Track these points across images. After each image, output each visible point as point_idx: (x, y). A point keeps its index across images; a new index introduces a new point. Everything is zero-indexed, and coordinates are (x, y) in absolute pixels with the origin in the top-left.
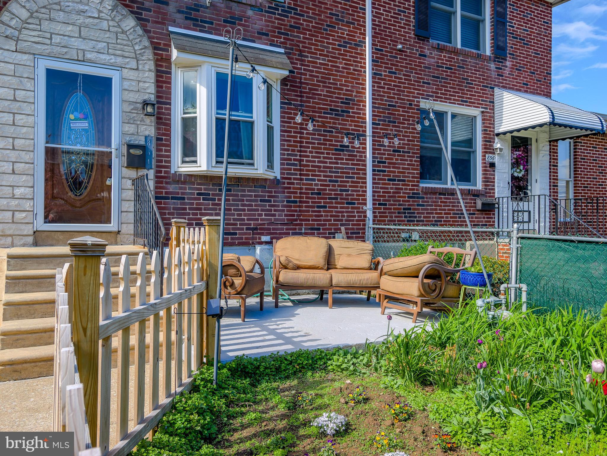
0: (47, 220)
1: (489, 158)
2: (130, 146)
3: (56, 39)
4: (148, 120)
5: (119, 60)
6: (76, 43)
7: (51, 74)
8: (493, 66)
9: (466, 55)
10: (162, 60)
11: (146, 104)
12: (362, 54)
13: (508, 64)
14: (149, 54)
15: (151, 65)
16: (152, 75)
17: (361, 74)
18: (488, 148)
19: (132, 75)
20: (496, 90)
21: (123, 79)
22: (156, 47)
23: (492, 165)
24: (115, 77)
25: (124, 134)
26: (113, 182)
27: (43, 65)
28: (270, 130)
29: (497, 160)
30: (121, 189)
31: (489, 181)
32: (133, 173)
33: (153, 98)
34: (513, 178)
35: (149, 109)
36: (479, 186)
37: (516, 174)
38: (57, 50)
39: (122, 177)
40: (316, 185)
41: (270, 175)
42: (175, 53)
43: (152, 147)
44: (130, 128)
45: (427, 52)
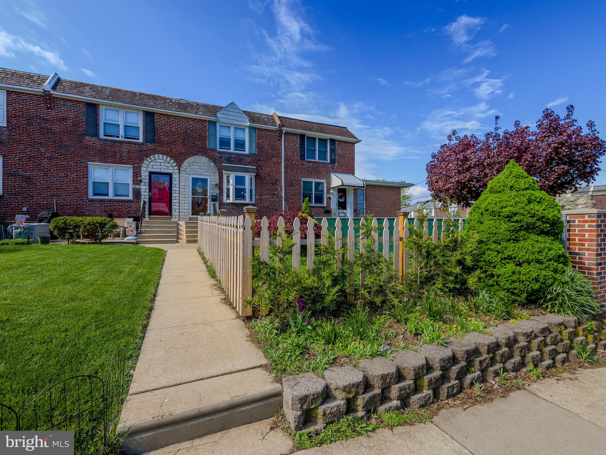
0: (192, 215)
1: (328, 196)
2: (212, 196)
3: (194, 170)
4: (217, 189)
5: (210, 174)
6: (199, 170)
7: (193, 178)
8: (330, 166)
9: (319, 163)
10: (221, 173)
11: (216, 185)
12: (281, 166)
13: (336, 164)
14: (217, 172)
15: (218, 174)
16: (218, 177)
17: (281, 172)
18: (328, 192)
19: (213, 177)
20: (331, 173)
21: (210, 179)
22: (219, 169)
23: (330, 198)
24: (209, 178)
25: (211, 193)
26: (208, 205)
27: (191, 176)
28: (251, 190)
29: (331, 196)
30: (210, 207)
31: (329, 203)
32: (213, 203)
33: (218, 183)
34: (339, 201)
35: (217, 186)
36: (325, 205)
37: (341, 201)
38: (195, 173)
39: (210, 204)
40: (266, 205)
41: (251, 203)
42: (224, 172)
43: (218, 196)
44: (212, 191)
45: (304, 163)
